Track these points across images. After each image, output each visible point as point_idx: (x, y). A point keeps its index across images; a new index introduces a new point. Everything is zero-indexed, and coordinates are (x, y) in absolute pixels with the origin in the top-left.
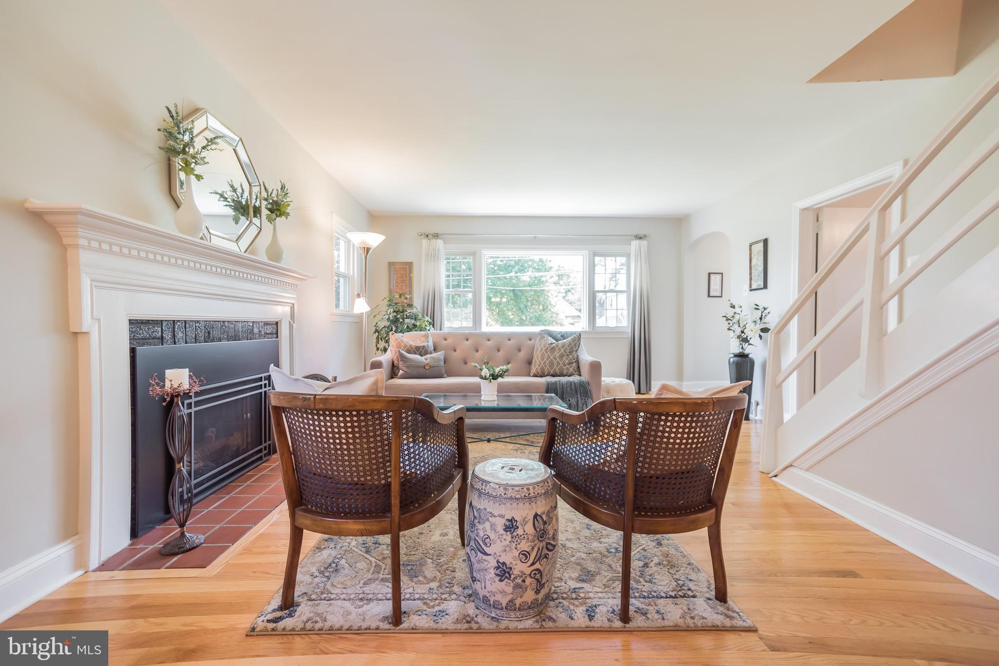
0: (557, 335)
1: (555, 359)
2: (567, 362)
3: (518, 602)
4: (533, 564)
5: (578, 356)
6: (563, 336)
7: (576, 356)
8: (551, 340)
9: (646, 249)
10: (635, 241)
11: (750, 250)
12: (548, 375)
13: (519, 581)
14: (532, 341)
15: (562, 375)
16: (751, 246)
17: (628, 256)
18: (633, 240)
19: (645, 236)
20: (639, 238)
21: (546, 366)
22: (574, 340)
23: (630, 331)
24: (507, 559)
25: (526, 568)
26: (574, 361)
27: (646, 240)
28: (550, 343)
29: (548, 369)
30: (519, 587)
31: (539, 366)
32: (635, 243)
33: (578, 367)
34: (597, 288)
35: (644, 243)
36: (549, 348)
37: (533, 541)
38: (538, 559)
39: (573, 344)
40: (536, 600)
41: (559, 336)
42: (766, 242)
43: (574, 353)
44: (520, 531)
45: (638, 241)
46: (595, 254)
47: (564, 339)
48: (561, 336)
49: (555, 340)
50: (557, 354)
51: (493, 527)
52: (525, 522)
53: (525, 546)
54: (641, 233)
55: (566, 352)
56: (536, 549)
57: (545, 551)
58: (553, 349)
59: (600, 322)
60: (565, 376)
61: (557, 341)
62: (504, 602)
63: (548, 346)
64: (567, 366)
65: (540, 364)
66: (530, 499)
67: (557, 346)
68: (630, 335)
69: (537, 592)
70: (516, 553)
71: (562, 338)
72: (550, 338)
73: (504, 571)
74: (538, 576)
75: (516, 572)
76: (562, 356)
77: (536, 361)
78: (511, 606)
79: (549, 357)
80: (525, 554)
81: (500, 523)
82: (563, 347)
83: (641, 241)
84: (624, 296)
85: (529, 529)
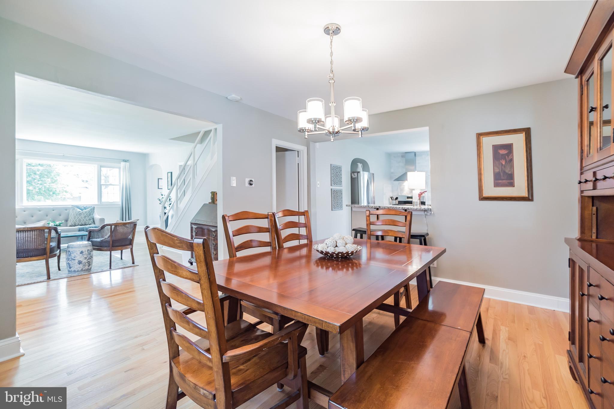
0: (82, 208)
1: (82, 218)
2: (88, 219)
3: (84, 269)
4: (88, 260)
5: (93, 216)
6: (85, 208)
7: (92, 217)
8: (79, 210)
9: (129, 166)
10: (123, 163)
11: (168, 175)
12: (78, 225)
13: (84, 264)
14: (67, 211)
15: (86, 225)
16: (168, 173)
17: (120, 168)
18: (122, 162)
19: (128, 160)
20: (125, 161)
21: (77, 222)
22: (91, 210)
23: (120, 204)
24: (81, 260)
25: (86, 261)
26: (91, 219)
27: (128, 162)
28: (78, 211)
29: (78, 223)
30: (84, 265)
31: (73, 222)
32: (123, 164)
33: (94, 221)
34: (101, 184)
35: (127, 164)
36: (78, 214)
37: (87, 255)
38: (89, 259)
39: (91, 212)
40: (88, 268)
41: (83, 208)
42: (171, 173)
43: (91, 215)
44: (84, 253)
45: (124, 163)
46: (101, 167)
47: (85, 209)
48: (84, 208)
49: (81, 210)
50: (83, 216)
51: (77, 254)
52: (85, 251)
53: (85, 256)
54: (127, 159)
55: (87, 215)
56: (88, 257)
57: (90, 257)
58: (80, 214)
59: (104, 200)
60: (87, 225)
61: (82, 210)
62: (80, 269)
63: (77, 213)
64: (88, 221)
65: (73, 221)
66: (86, 246)
67: (82, 212)
68: (121, 206)
69: (89, 266)
70: (83, 258)
71: (84, 209)
72: (78, 209)
73: (80, 262)
74: (89, 263)
75: (83, 262)
76: (85, 217)
77: (71, 220)
78: (82, 270)
79: (78, 217)
80: (86, 258)
81: (79, 252)
82: (85, 213)
83: (126, 163)
84: (118, 187)
85: (87, 252)
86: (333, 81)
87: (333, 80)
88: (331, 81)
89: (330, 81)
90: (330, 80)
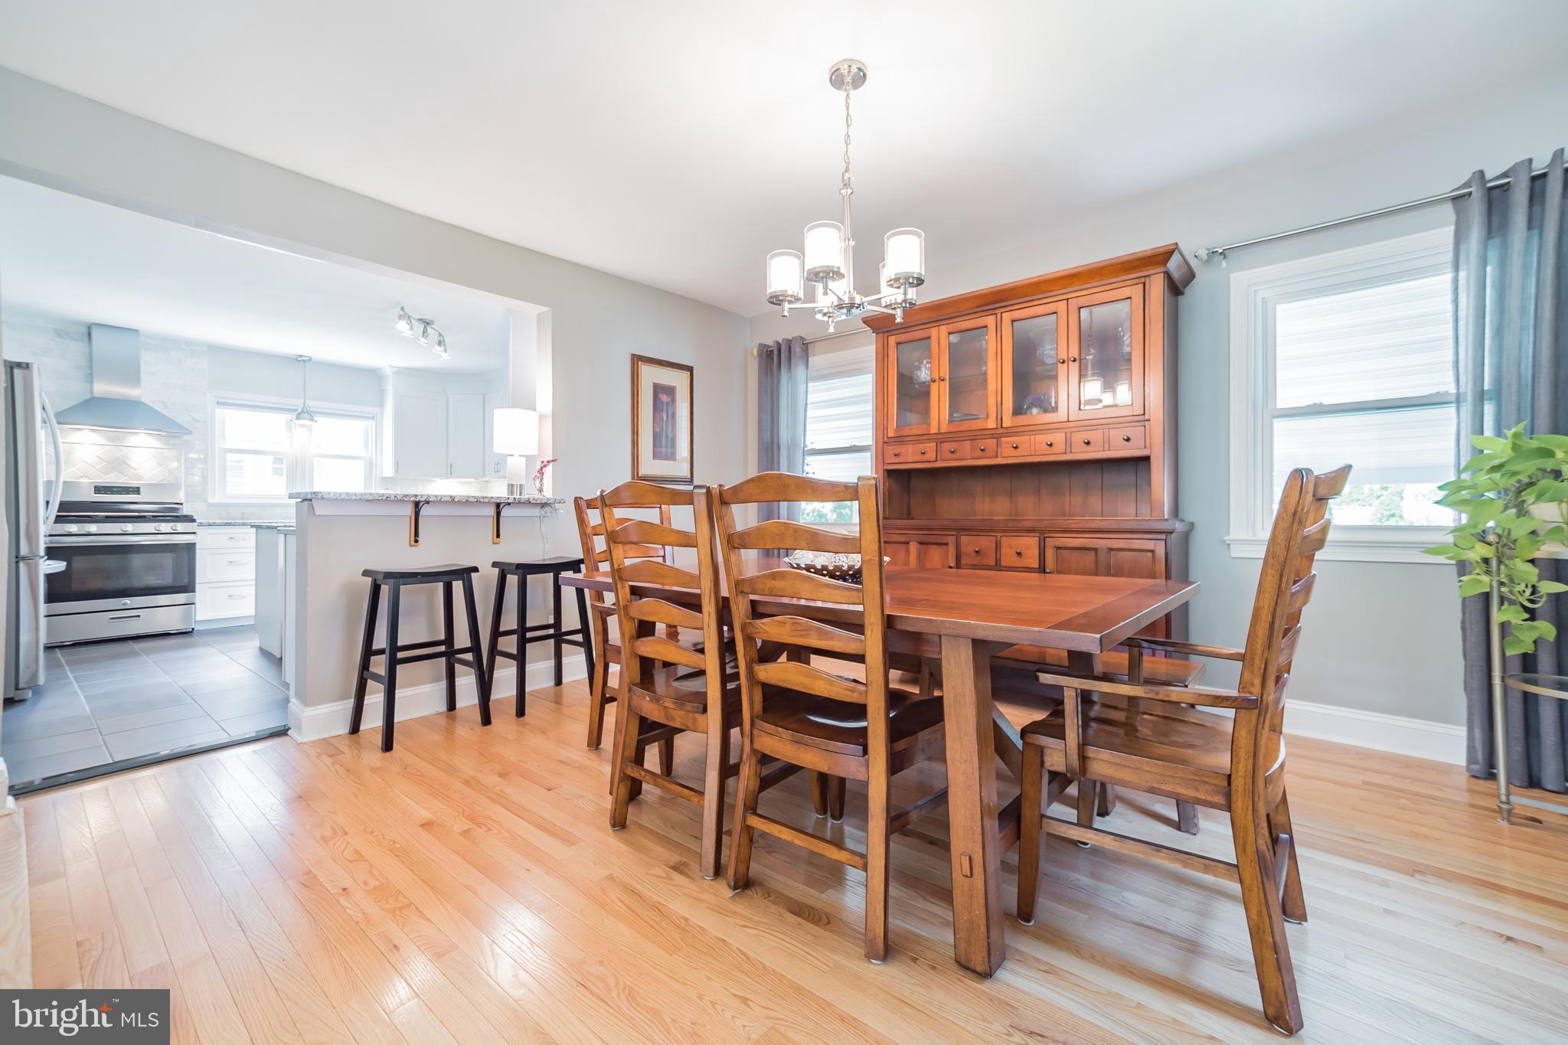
86: (850, 191)
87: (851, 188)
88: (845, 190)
89: (842, 191)
90: (843, 189)
